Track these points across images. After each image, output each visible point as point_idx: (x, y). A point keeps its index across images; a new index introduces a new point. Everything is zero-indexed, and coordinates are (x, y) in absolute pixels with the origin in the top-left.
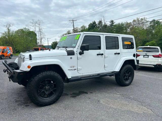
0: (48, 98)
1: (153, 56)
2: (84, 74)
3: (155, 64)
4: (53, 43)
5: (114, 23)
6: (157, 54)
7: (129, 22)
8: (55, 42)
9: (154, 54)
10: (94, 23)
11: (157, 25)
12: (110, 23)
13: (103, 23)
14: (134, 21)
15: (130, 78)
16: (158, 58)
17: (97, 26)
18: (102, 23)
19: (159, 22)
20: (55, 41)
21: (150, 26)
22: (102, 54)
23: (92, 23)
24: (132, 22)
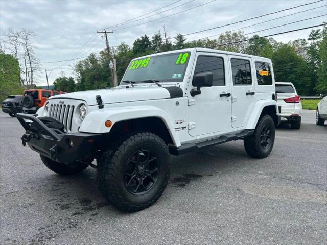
0: (145, 192)
1: (285, 100)
2: (199, 138)
3: (290, 115)
4: (57, 80)
5: (184, 40)
6: (291, 95)
7: (211, 39)
8: (61, 79)
9: (286, 96)
10: (145, 39)
11: (261, 45)
12: (177, 39)
13: (164, 41)
14: (222, 37)
15: (268, 141)
16: (293, 104)
17: (150, 46)
18: (160, 39)
19: (264, 40)
20: (62, 77)
21: (250, 47)
22: (229, 95)
23: (141, 39)
24: (217, 39)
